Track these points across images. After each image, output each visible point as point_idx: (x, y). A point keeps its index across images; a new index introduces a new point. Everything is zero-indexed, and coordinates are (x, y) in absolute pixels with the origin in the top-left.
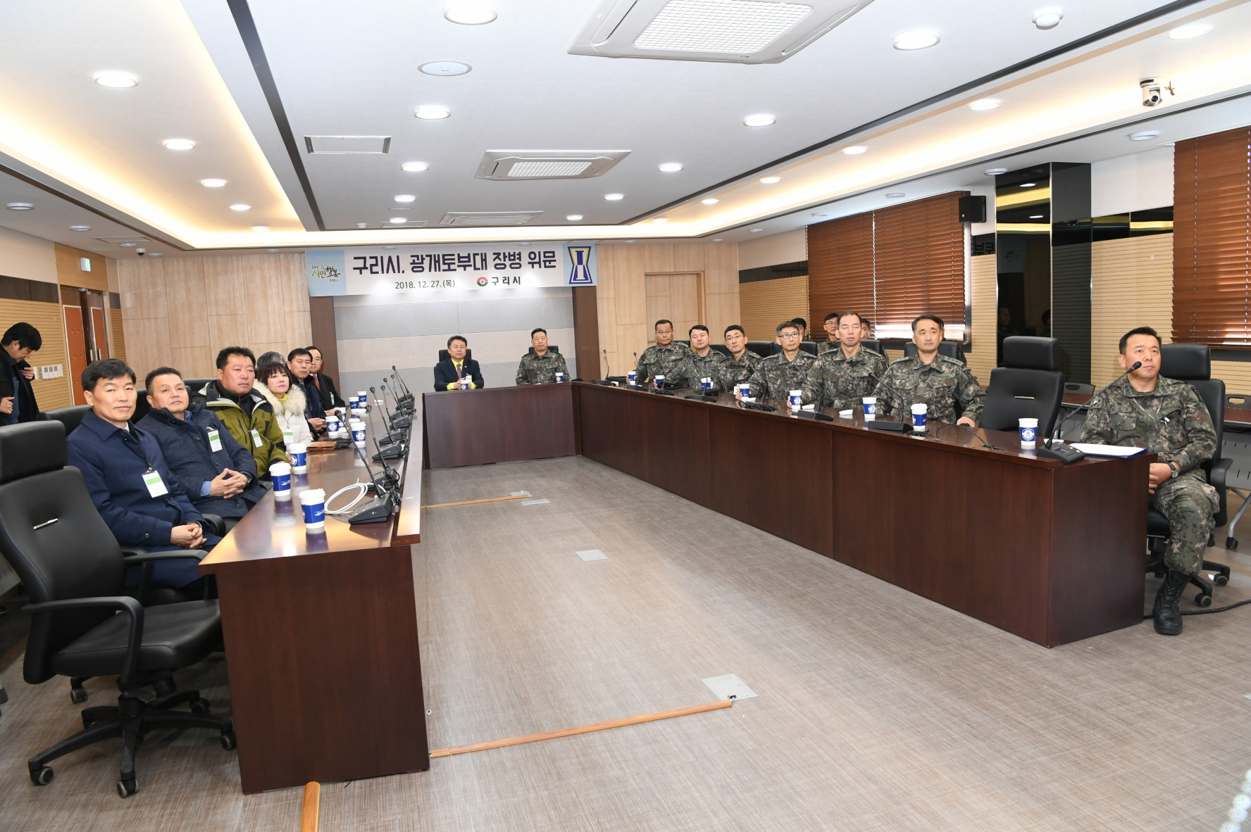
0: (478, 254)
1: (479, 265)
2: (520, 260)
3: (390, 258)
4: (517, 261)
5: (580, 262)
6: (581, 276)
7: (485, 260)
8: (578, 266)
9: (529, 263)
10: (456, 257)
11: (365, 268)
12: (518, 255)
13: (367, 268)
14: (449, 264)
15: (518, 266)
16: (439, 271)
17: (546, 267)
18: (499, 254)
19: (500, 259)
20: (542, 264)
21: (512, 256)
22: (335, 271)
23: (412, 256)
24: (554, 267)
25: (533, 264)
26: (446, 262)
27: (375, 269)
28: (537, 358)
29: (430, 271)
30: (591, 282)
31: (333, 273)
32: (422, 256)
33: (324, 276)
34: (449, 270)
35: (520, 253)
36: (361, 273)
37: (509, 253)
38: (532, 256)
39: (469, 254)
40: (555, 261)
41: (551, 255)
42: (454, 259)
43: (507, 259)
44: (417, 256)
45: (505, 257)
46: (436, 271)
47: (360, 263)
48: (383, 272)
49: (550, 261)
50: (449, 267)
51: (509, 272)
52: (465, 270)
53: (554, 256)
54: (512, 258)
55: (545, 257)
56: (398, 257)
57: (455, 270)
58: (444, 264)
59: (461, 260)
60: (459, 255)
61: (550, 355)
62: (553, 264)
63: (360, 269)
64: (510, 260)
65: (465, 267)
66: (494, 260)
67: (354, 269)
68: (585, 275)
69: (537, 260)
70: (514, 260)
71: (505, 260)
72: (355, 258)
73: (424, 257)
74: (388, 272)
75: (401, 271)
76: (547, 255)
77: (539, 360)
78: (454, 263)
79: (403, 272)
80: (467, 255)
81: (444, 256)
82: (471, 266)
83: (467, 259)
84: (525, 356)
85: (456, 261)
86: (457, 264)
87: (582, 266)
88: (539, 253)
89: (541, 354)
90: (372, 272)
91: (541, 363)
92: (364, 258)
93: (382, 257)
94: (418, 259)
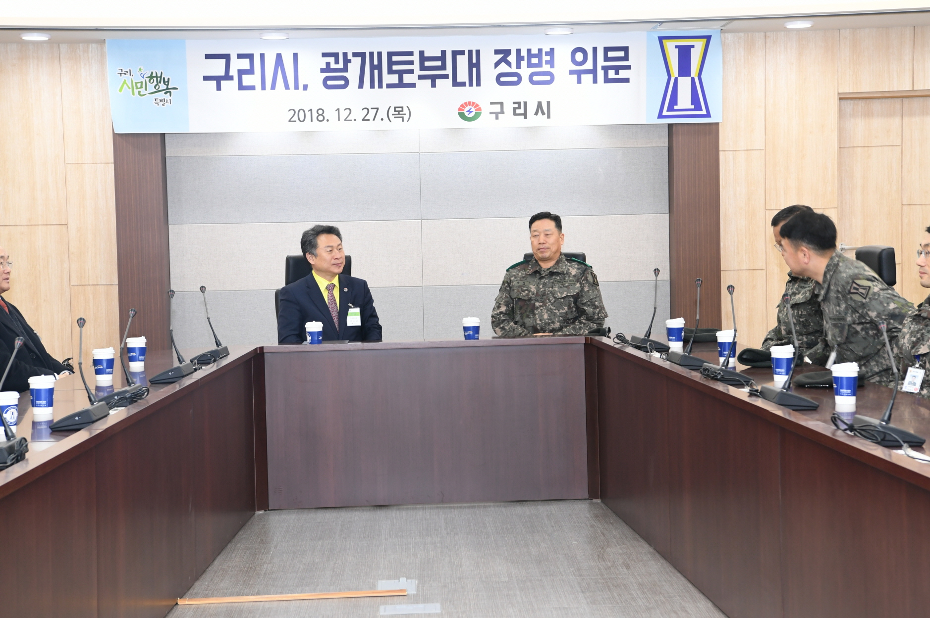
0: (462, 53)
1: (462, 76)
2: (552, 66)
3: (279, 56)
4: (546, 68)
5: (684, 69)
6: (684, 100)
7: (477, 65)
8: (680, 79)
9: (572, 72)
10: (416, 58)
11: (228, 77)
12: (547, 53)
13: (231, 78)
14: (401, 73)
15: (548, 78)
16: (380, 86)
17: (607, 80)
18: (507, 52)
19: (509, 64)
20: (600, 74)
21: (535, 56)
22: (166, 82)
23: (325, 55)
24: (626, 80)
25: (579, 74)
26: (395, 68)
27: (247, 80)
28: (537, 273)
29: (361, 86)
30: (708, 115)
31: (162, 86)
32: (345, 54)
33: (143, 91)
34: (401, 84)
35: (552, 50)
36: (219, 88)
37: (529, 51)
38: (579, 57)
39: (444, 53)
40: (628, 67)
41: (621, 54)
42: (411, 63)
43: (524, 63)
44: (335, 55)
45: (519, 58)
46: (372, 86)
47: (217, 67)
48: (263, 88)
49: (617, 69)
50: (401, 79)
51: (526, 92)
52: (434, 85)
53: (626, 58)
54: (535, 61)
55: (606, 59)
56: (295, 56)
57: (413, 85)
58: (391, 71)
59: (427, 64)
60: (422, 53)
61: (565, 267)
62: (623, 74)
63: (218, 79)
64: (530, 65)
65: (433, 79)
66: (497, 64)
67: (206, 78)
68: (695, 100)
69: (589, 65)
70: (539, 65)
71: (519, 66)
72: (208, 56)
73: (350, 56)
74: (273, 87)
75: (301, 87)
76: (611, 54)
77: (541, 278)
78: (411, 72)
79: (305, 87)
80: (439, 55)
81: (390, 55)
82: (446, 77)
83: (439, 63)
84: (513, 267)
85: (416, 67)
86: (418, 72)
87: (689, 79)
88: (595, 50)
89: (545, 266)
90: (241, 87)
91: (545, 285)
92: (227, 57)
93: (262, 56)
94: (337, 62)
